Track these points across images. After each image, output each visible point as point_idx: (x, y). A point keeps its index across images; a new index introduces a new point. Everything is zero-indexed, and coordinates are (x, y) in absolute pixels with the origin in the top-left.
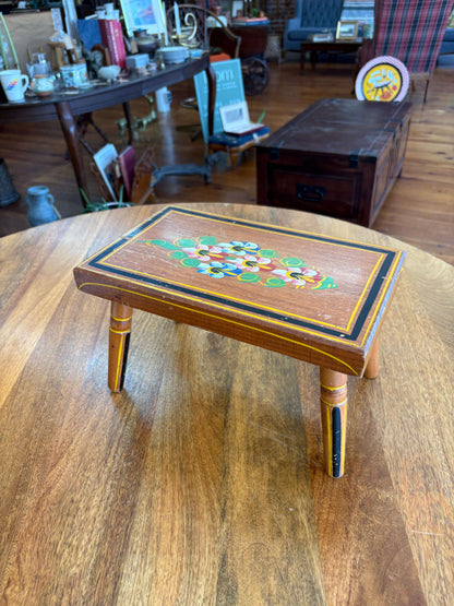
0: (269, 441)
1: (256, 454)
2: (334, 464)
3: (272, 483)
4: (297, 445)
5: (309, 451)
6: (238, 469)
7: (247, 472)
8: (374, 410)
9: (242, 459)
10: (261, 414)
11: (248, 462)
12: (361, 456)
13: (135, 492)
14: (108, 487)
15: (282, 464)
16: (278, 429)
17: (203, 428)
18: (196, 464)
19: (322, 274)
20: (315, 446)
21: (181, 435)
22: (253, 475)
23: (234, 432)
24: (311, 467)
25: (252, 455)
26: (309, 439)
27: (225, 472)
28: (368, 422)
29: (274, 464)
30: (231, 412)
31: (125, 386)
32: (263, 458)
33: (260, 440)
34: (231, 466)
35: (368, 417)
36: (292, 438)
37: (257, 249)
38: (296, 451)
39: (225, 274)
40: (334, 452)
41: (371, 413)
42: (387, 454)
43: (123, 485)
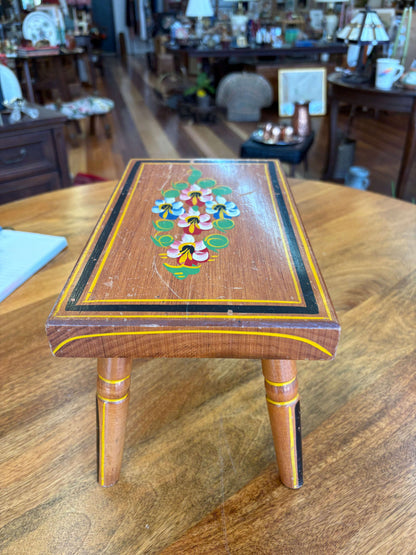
0: (214, 452)
1: (189, 452)
3: (166, 487)
4: (232, 483)
5: (233, 498)
6: (159, 447)
7: (162, 458)
8: (361, 534)
9: (172, 445)
10: (239, 426)
11: (172, 452)
13: (82, 393)
14: (75, 375)
15: (196, 482)
16: (236, 451)
17: (180, 393)
20: (246, 501)
21: (160, 383)
22: (162, 464)
23: (197, 417)
24: (214, 514)
25: (184, 448)
26: (248, 488)
27: (147, 439)
28: (335, 537)
29: (190, 475)
30: (219, 400)
32: (189, 460)
33: (208, 444)
34: (159, 440)
35: (342, 534)
36: (237, 471)
38: (224, 483)
41: (353, 533)
43: (83, 381)
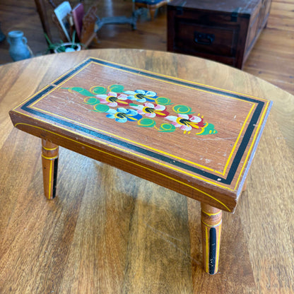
0: (162, 242)
1: (152, 253)
2: (210, 266)
3: (163, 277)
4: (184, 246)
5: (192, 251)
6: (137, 265)
7: (145, 268)
8: (242, 218)
9: (141, 257)
10: (158, 220)
11: (145, 260)
12: (231, 256)
13: (59, 283)
14: (38, 278)
15: (171, 261)
16: (170, 232)
17: (113, 231)
18: (106, 261)
19: (205, 121)
20: (197, 247)
21: (96, 235)
22: (148, 270)
23: (136, 234)
24: (193, 265)
25: (148, 253)
26: (192, 241)
27: (127, 267)
28: (237, 228)
29: (165, 261)
30: (135, 217)
31: (57, 194)
32: (157, 256)
33: (156, 241)
34: (133, 262)
35: (237, 224)
36: (180, 240)
37: (155, 97)
38: (182, 251)
39: (128, 119)
40: (210, 257)
41: (240, 220)
42: (251, 255)
43: (49, 277)
